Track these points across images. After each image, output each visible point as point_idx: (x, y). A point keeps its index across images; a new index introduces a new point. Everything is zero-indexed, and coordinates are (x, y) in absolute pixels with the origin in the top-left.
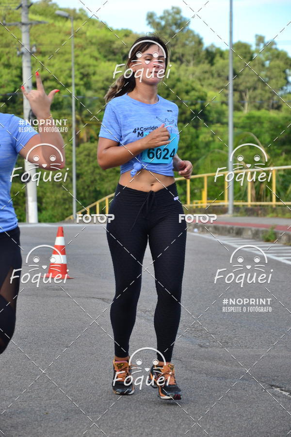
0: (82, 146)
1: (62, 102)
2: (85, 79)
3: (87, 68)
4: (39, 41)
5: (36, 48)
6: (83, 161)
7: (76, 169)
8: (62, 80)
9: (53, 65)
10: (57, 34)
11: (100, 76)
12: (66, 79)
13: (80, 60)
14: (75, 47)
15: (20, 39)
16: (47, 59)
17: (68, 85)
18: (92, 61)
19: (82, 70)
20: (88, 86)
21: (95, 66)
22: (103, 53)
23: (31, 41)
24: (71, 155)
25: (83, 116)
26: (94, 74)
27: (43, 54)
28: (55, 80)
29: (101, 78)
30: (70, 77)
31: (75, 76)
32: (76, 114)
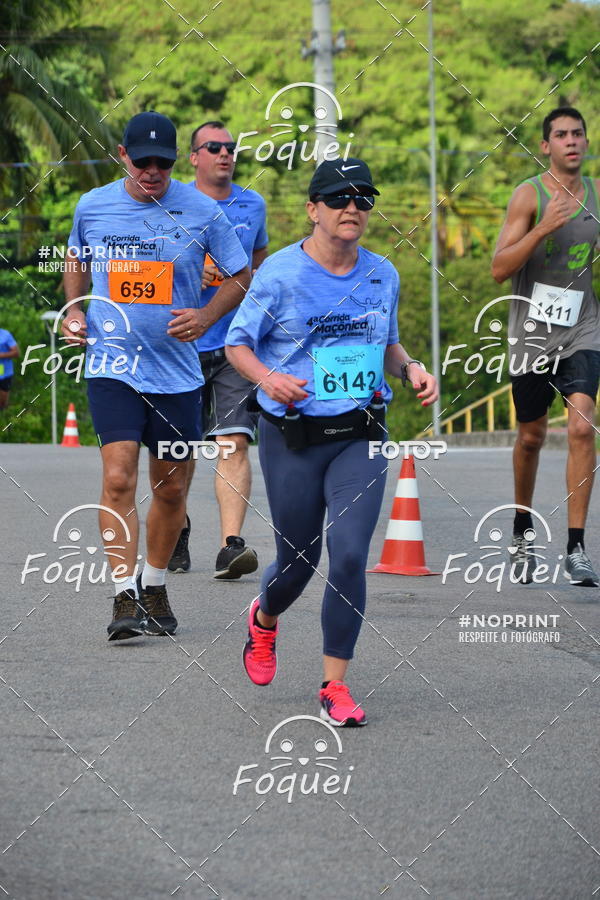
0: (451, 266)
1: (406, 163)
2: (459, 111)
3: (463, 85)
4: (352, 24)
5: (346, 40)
6: (455, 301)
7: (441, 320)
8: (405, 112)
9: (384, 79)
11: (494, 101)
12: (414, 111)
13: (447, 65)
14: (435, 34)
15: (305, 21)
16: (369, 66)
17: (417, 125)
18: (474, 68)
19: (451, 90)
20: (465, 126)
21: (481, 79)
22: (501, 47)
23: (332, 23)
24: (427, 286)
25: (454, 197)
26: (481, 96)
27: (361, 52)
28: (389, 112)
29: (498, 107)
30: (425, 105)
31: (437, 103)
32: (437, 192)
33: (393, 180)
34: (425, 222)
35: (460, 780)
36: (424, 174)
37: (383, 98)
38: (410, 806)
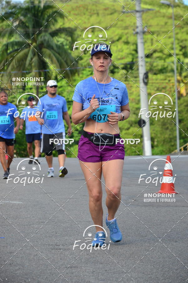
0: (182, 99)
1: (167, 67)
2: (183, 50)
3: (184, 42)
4: (149, 24)
5: (147, 29)
6: (183, 110)
7: (179, 116)
8: (166, 51)
10: (162, 18)
13: (179, 36)
15: (135, 23)
17: (170, 55)
19: (181, 44)
20: (185, 55)
25: (183, 77)
27: (153, 33)
28: (161, 51)
30: (172, 49)
31: (176, 48)
32: (177, 76)
33: (163, 73)
34: (173, 86)
35: (186, 255)
36: (172, 71)
37: (159, 47)
38: (170, 264)
